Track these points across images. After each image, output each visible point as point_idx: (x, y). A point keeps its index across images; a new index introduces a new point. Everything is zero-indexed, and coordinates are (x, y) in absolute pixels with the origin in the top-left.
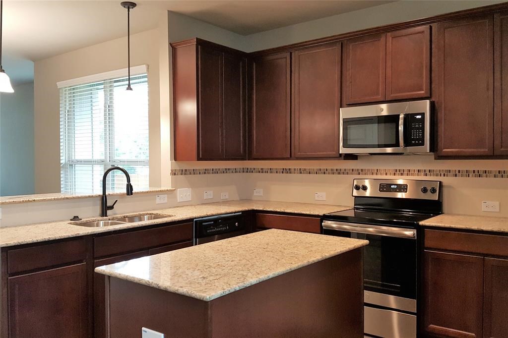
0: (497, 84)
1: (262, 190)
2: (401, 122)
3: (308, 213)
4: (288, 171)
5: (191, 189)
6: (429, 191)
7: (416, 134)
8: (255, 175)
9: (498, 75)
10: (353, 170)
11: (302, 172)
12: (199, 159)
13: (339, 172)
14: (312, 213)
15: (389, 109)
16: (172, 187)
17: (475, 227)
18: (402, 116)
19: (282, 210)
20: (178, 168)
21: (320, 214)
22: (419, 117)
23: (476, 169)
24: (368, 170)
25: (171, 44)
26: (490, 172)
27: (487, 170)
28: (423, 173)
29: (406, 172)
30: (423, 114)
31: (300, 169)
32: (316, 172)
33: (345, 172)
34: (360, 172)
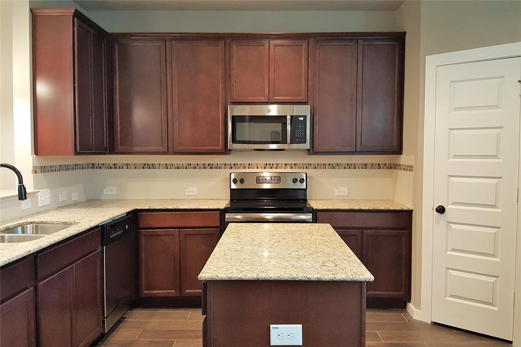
0: (359, 96)
1: (115, 188)
2: (289, 122)
3: (206, 207)
4: (153, 166)
5: (49, 190)
6: (298, 181)
7: (299, 133)
8: (105, 171)
9: (360, 89)
10: (225, 164)
11: (169, 167)
12: (76, 153)
13: (211, 166)
14: (211, 207)
15: (279, 110)
16: (34, 189)
17: (356, 208)
18: (289, 117)
19: (175, 207)
20: (38, 165)
21: (220, 208)
22: (301, 119)
23: (331, 163)
24: (241, 164)
25: (31, 10)
26: (341, 165)
27: (339, 163)
28: (289, 167)
29: (275, 166)
30: (305, 117)
31: (166, 164)
32: (186, 167)
33: (218, 167)
34: (233, 166)
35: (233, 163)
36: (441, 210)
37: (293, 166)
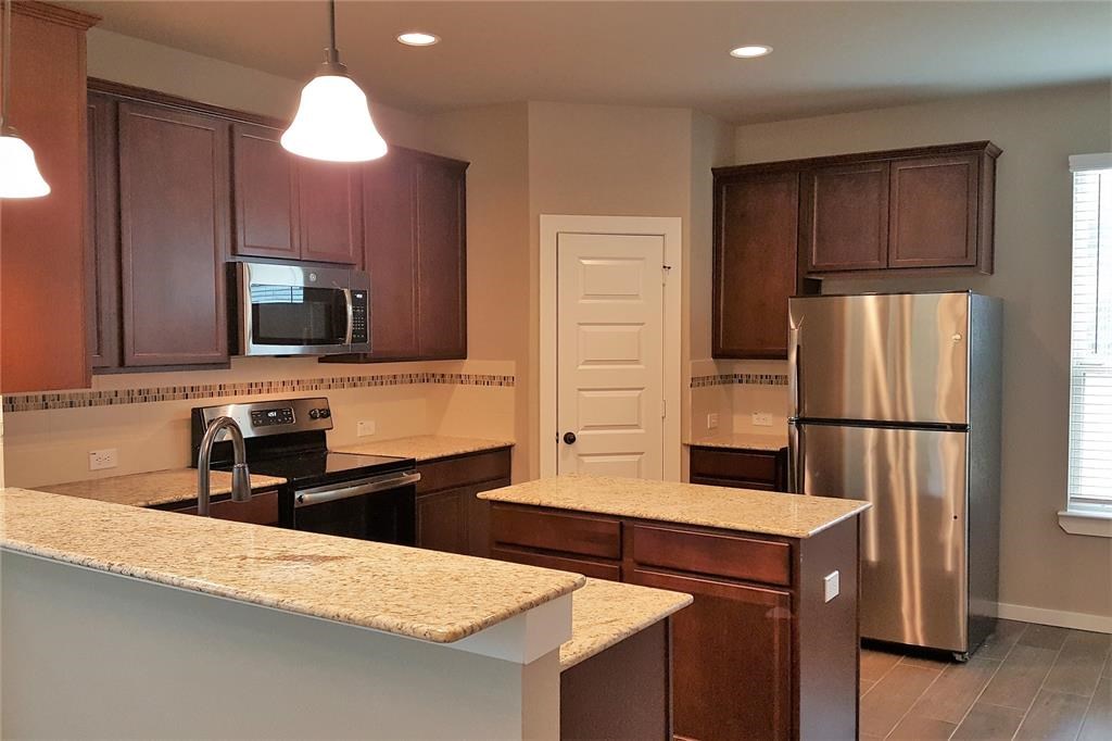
7: (358, 323)
11: (50, 403)
22: (359, 296)
24: (205, 388)
30: (364, 293)
31: (44, 397)
32: (90, 401)
33: (160, 396)
34: (188, 391)
35: (188, 384)
36: (570, 439)
37: (295, 384)
